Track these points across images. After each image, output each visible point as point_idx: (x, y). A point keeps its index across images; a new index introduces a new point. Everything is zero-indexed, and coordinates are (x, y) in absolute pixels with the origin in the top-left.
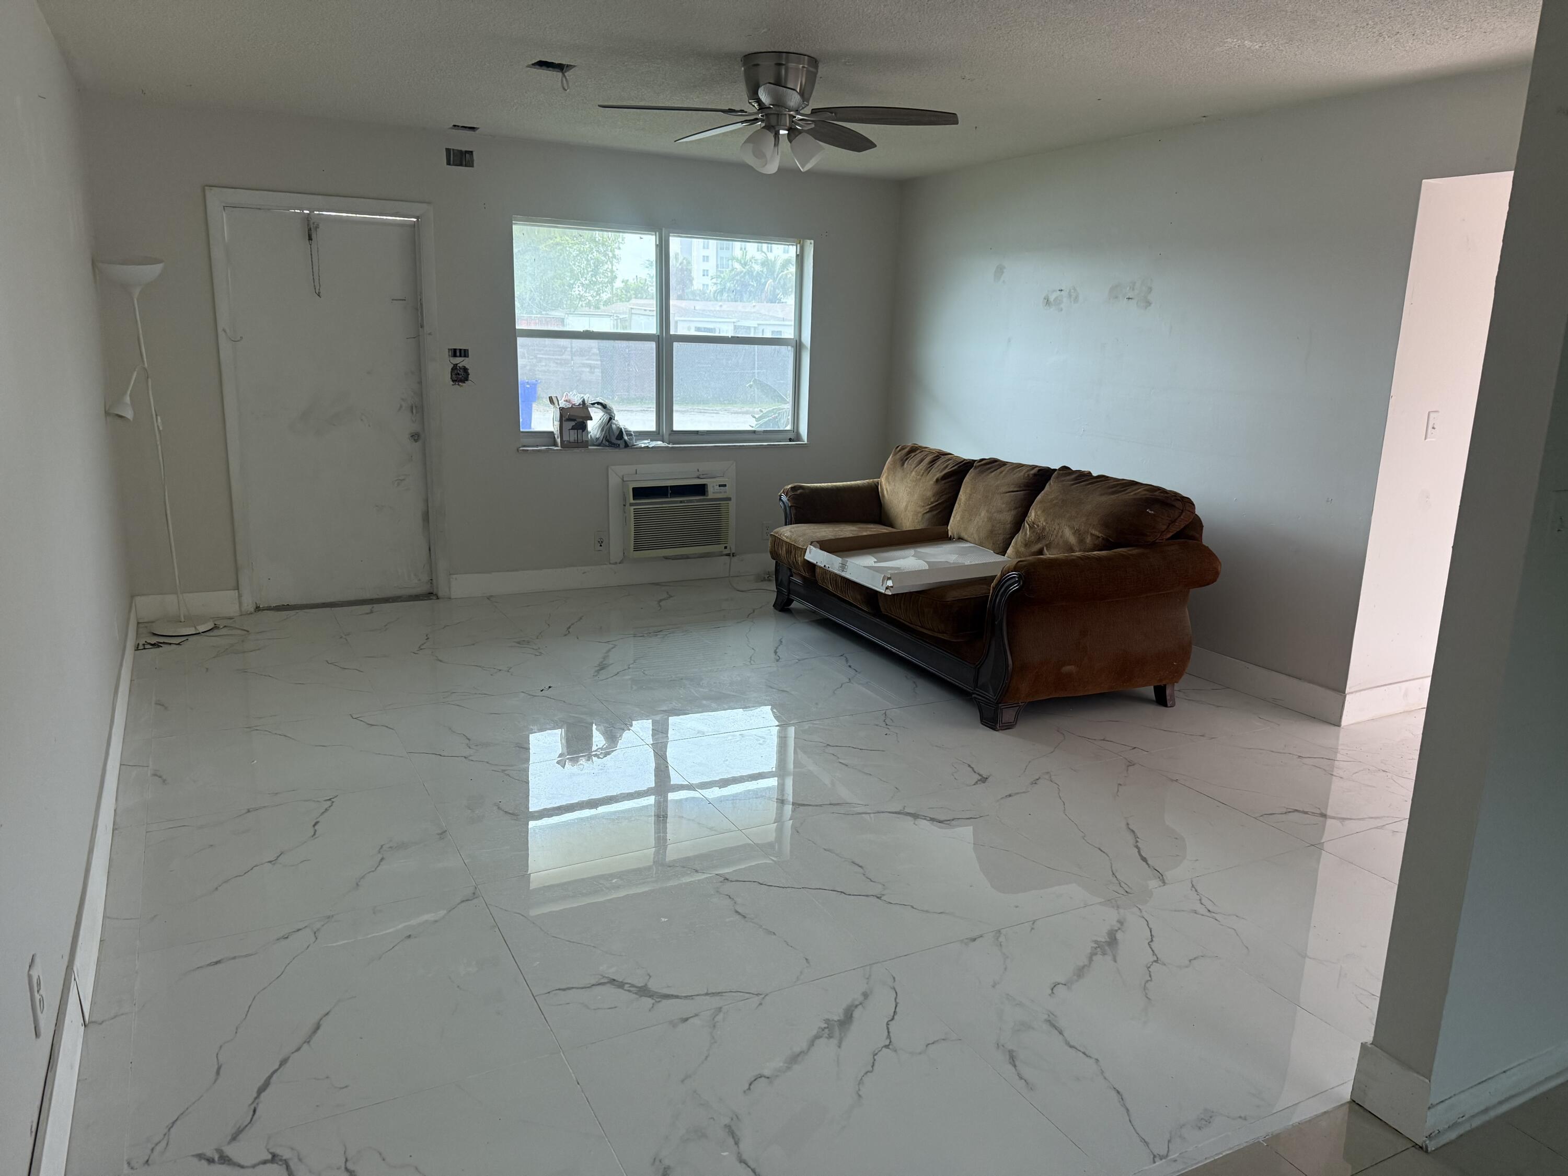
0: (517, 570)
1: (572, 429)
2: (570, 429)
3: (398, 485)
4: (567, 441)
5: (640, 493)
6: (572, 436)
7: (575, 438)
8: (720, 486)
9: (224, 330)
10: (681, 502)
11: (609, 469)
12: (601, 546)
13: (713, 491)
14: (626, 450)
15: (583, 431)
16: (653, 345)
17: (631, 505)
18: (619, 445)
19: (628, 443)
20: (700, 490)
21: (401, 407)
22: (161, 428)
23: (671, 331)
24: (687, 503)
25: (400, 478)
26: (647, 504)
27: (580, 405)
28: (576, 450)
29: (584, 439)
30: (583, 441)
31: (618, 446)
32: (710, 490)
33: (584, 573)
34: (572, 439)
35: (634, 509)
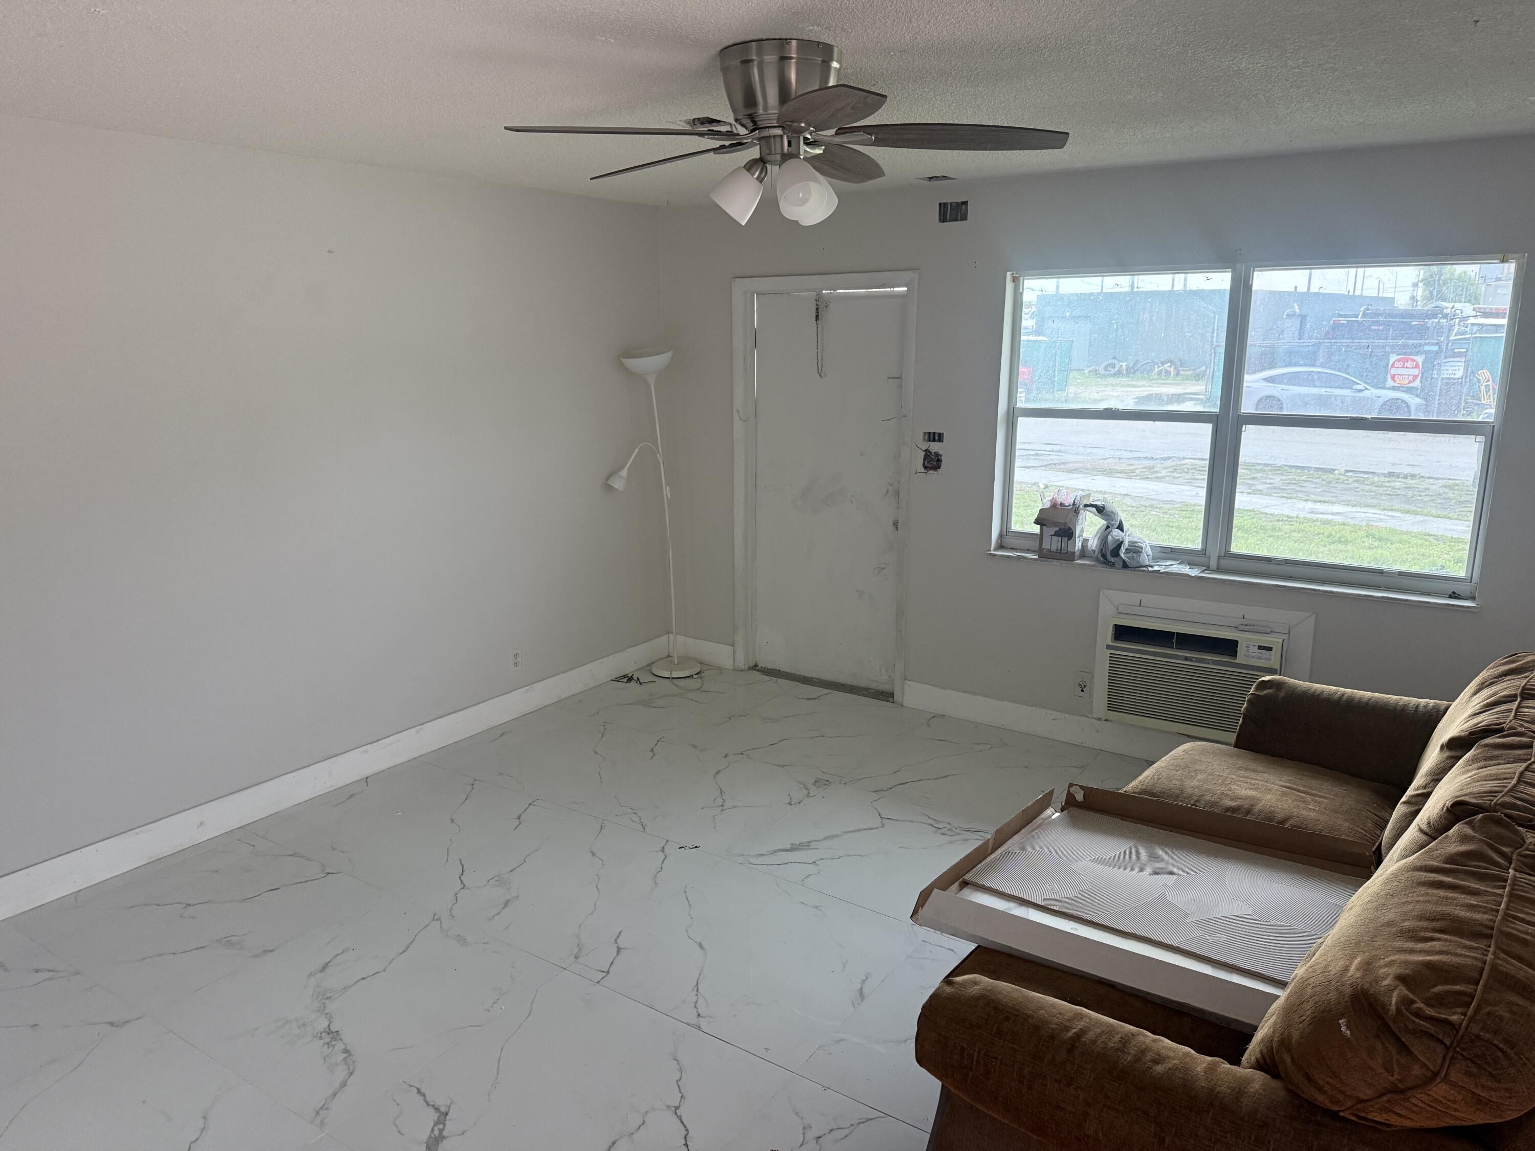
0: (975, 694)
1: (1054, 535)
2: (1052, 535)
3: (879, 572)
4: (1047, 549)
5: (1122, 633)
6: (1052, 543)
7: (1058, 547)
8: (1260, 647)
9: (738, 411)
10: (1186, 659)
11: (1101, 592)
12: (1082, 691)
13: (1246, 654)
14: (1123, 571)
15: (1069, 539)
16: (1206, 430)
17: (1108, 647)
18: (1114, 564)
19: (1127, 563)
20: (1228, 647)
21: (888, 491)
22: (669, 497)
23: (1242, 409)
24: (1194, 662)
25: (880, 566)
26: (1132, 650)
27: (1070, 505)
28: (1056, 562)
29: (1070, 549)
30: (1067, 552)
31: (1112, 565)
32: (1241, 650)
33: (1054, 719)
34: (1054, 548)
35: (1111, 654)
